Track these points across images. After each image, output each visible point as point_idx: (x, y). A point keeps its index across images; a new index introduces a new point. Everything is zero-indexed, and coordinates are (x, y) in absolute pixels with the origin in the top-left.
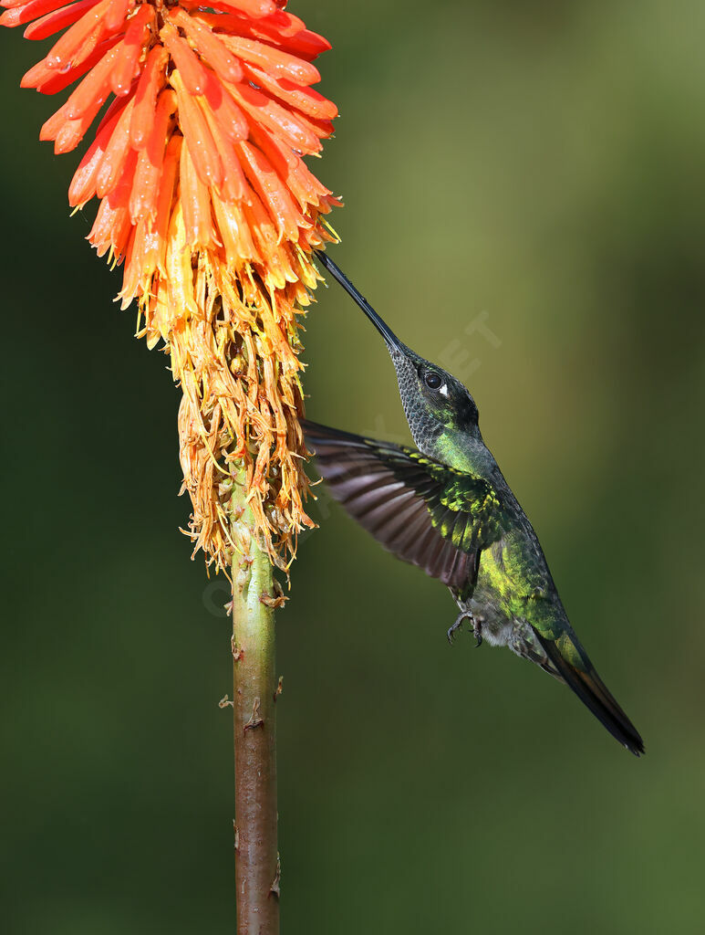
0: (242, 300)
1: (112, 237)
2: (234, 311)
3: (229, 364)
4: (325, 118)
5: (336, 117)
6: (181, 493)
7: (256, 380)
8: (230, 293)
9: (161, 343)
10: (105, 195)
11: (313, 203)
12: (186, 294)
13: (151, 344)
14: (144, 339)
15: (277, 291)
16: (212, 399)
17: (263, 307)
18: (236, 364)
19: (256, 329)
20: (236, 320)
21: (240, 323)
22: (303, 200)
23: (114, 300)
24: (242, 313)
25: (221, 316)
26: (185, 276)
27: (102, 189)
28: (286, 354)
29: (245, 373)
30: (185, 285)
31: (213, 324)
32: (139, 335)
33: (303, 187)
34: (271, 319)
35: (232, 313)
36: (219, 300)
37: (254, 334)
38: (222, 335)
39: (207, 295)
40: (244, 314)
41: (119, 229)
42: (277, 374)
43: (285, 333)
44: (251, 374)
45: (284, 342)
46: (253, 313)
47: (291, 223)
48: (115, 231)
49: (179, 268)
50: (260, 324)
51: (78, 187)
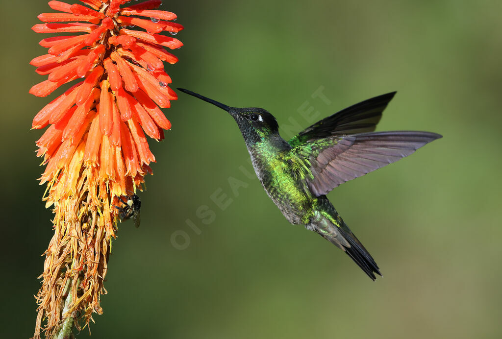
0: (97, 196)
1: (48, 145)
2: (92, 199)
3: (82, 225)
4: (164, 128)
5: (169, 130)
6: (39, 278)
7: (92, 236)
8: (93, 190)
9: (53, 207)
10: (53, 123)
11: (146, 163)
12: (73, 184)
13: (48, 205)
14: (46, 202)
15: (115, 197)
16: (69, 237)
17: (106, 202)
18: (85, 225)
19: (99, 211)
20: (92, 204)
21: (93, 207)
22: (143, 160)
23: (37, 180)
24: (96, 202)
25: (85, 201)
26: (75, 175)
27: (52, 120)
28: (110, 228)
29: (88, 231)
30: (73, 181)
31: (81, 203)
32: (44, 199)
33: (144, 154)
34: (108, 210)
35: (91, 200)
36: (87, 193)
37: (98, 214)
38: (83, 210)
39: (82, 189)
40: (97, 202)
41: (52, 143)
42: (102, 237)
43: (112, 218)
44: (91, 232)
45: (110, 223)
46: (101, 204)
47: (134, 168)
48: (50, 144)
49: (74, 171)
50: (102, 210)
51: (40, 118)
